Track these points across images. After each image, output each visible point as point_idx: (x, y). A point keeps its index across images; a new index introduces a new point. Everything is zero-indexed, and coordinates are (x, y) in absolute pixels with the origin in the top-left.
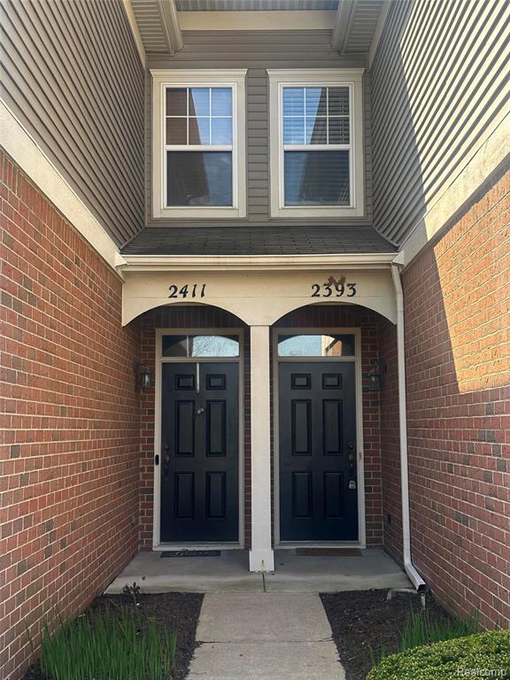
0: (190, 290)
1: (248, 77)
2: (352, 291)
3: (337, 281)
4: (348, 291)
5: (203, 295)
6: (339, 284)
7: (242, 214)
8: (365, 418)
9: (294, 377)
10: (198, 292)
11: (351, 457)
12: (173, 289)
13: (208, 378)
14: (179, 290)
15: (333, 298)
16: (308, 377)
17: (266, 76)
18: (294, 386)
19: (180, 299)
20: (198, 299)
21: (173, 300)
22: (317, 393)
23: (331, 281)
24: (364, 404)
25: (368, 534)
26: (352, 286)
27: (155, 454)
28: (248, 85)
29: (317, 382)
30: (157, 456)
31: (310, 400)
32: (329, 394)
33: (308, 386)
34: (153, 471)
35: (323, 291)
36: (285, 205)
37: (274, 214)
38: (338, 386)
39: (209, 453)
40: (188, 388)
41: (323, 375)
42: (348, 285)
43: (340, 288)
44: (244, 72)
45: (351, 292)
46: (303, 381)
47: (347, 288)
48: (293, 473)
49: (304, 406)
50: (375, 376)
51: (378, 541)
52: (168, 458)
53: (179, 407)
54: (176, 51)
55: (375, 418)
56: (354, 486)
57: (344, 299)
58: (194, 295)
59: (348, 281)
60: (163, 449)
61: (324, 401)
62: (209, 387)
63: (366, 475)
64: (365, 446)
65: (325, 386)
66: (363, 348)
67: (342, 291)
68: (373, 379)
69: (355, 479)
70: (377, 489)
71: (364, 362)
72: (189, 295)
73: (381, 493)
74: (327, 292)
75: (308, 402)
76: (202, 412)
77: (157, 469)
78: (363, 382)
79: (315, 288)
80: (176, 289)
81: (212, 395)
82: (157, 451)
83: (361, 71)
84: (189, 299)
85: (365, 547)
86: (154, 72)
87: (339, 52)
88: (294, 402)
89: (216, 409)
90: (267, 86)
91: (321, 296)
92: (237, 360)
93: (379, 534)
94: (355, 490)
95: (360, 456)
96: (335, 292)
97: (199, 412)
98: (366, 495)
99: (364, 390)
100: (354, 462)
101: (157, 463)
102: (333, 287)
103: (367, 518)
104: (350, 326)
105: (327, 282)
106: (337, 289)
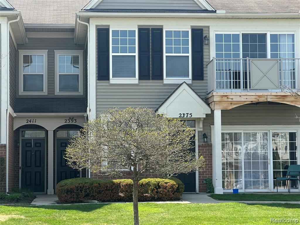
0: (32, 121)
1: (48, 52)
3: (71, 118)
4: (74, 121)
5: (35, 122)
7: (46, 94)
10: (34, 121)
12: (27, 120)
13: (35, 144)
14: (29, 121)
16: (66, 143)
17: (54, 52)
19: (29, 123)
20: (34, 123)
21: (27, 124)
23: (70, 118)
26: (75, 120)
27: (20, 166)
28: (48, 55)
30: (20, 167)
33: (66, 146)
34: (19, 171)
36: (59, 91)
37: (56, 94)
39: (36, 166)
40: (29, 147)
43: (72, 120)
44: (47, 51)
45: (75, 121)
47: (74, 120)
48: (61, 172)
52: (23, 168)
53: (26, 153)
54: (26, 44)
56: (79, 175)
57: (73, 123)
58: (33, 122)
59: (74, 118)
60: (22, 165)
62: (36, 146)
69: (79, 173)
72: (32, 122)
74: (69, 121)
76: (34, 154)
77: (20, 171)
79: (66, 120)
80: (28, 120)
81: (36, 149)
82: (20, 165)
83: (83, 51)
84: (32, 123)
86: (19, 50)
87: (76, 45)
88: (61, 151)
89: (38, 153)
90: (54, 55)
91: (67, 122)
92: (44, 138)
96: (71, 122)
97: (33, 154)
101: (20, 169)
102: (70, 120)
105: (69, 119)
106: (71, 121)
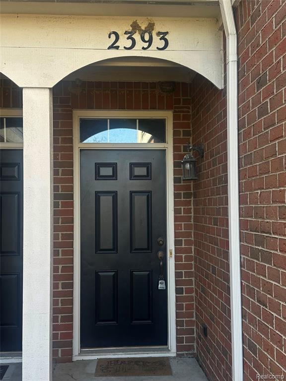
2: (163, 42)
3: (143, 28)
4: (157, 42)
6: (145, 32)
8: (176, 211)
9: (98, 166)
11: (160, 254)
15: (137, 52)
16: (114, 166)
18: (98, 176)
22: (124, 184)
23: (135, 27)
24: (176, 196)
25: (179, 340)
26: (163, 36)
29: (124, 173)
31: (116, 193)
32: (137, 185)
33: (114, 176)
35: (124, 42)
38: (148, 176)
41: (131, 164)
42: (159, 34)
43: (147, 38)
45: (162, 44)
46: (108, 171)
47: (156, 39)
48: (97, 273)
49: (110, 198)
50: (190, 162)
51: (190, 348)
55: (188, 211)
56: (164, 286)
57: (152, 53)
59: (158, 28)
61: (131, 193)
63: (178, 275)
64: (177, 243)
65: (133, 177)
66: (175, 133)
67: (150, 42)
68: (188, 166)
69: (165, 279)
70: (189, 291)
71: (175, 149)
73: (194, 294)
74: (129, 43)
75: (114, 194)
78: (175, 172)
79: (113, 37)
85: (175, 355)
88: (98, 195)
91: (121, 48)
93: (191, 340)
94: (165, 292)
95: (171, 254)
96: (140, 44)
98: (176, 297)
99: (176, 180)
100: (164, 259)
102: (137, 36)
103: (178, 323)
104: (161, 108)
105: (130, 29)
106: (143, 39)
